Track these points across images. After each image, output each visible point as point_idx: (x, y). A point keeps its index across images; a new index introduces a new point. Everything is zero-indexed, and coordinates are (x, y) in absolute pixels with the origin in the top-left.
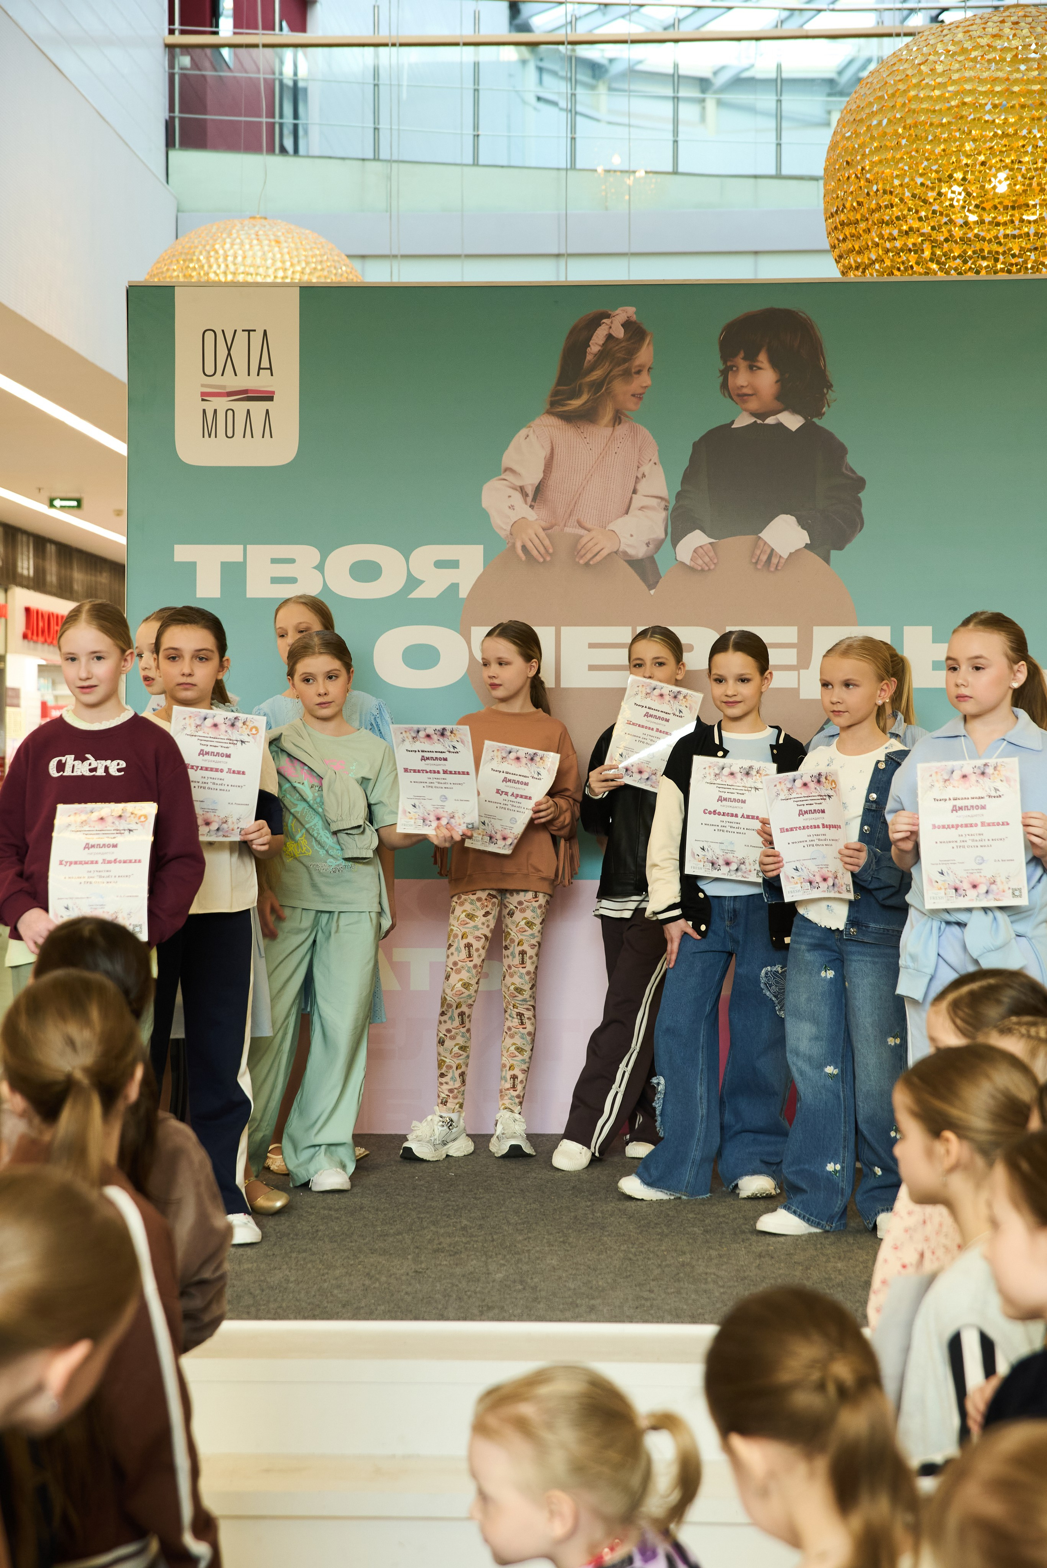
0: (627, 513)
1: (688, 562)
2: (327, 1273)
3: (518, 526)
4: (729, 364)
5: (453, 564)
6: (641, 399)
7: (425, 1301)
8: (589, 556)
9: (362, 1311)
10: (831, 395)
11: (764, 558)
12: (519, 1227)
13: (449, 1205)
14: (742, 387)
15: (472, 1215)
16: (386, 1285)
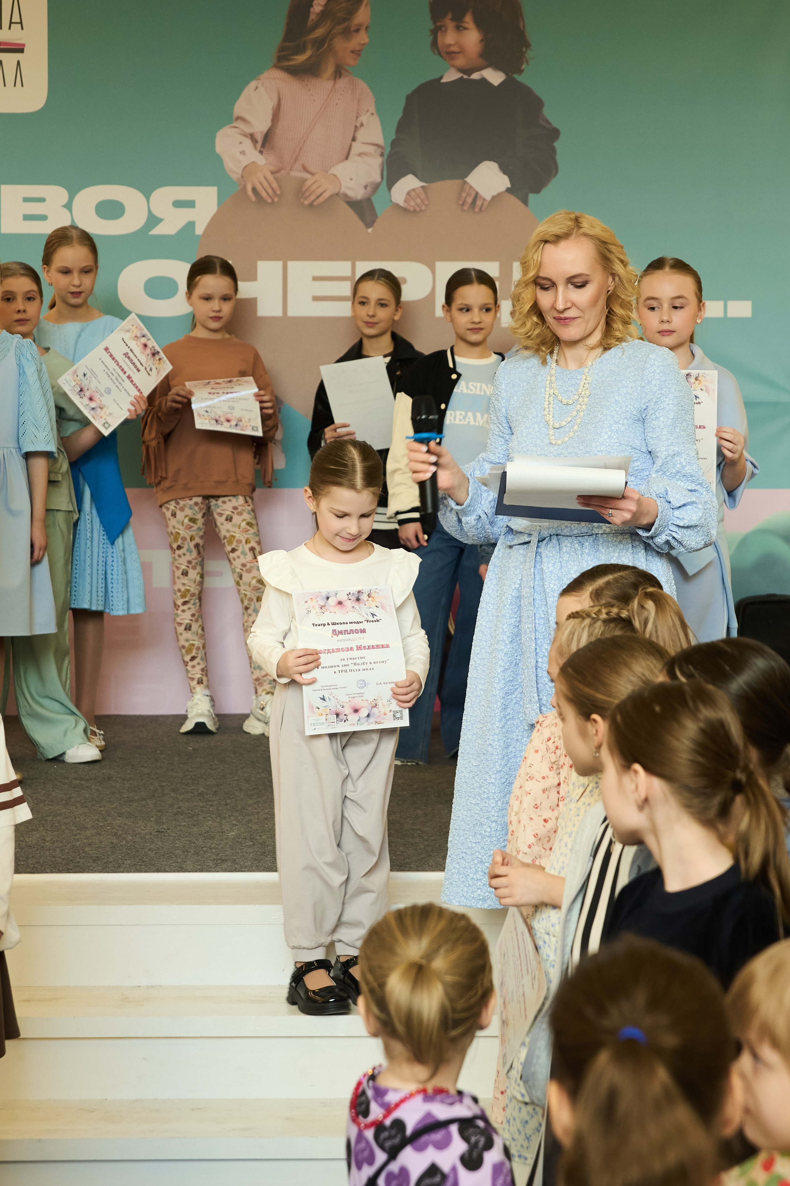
0: (347, 158)
1: (401, 203)
2: (79, 834)
3: (249, 169)
4: (438, 24)
5: (190, 204)
6: (359, 55)
7: (166, 856)
8: (313, 197)
9: (110, 865)
10: (529, 54)
11: (470, 200)
12: (250, 793)
13: (187, 775)
14: (450, 45)
15: (208, 783)
16: (131, 843)
